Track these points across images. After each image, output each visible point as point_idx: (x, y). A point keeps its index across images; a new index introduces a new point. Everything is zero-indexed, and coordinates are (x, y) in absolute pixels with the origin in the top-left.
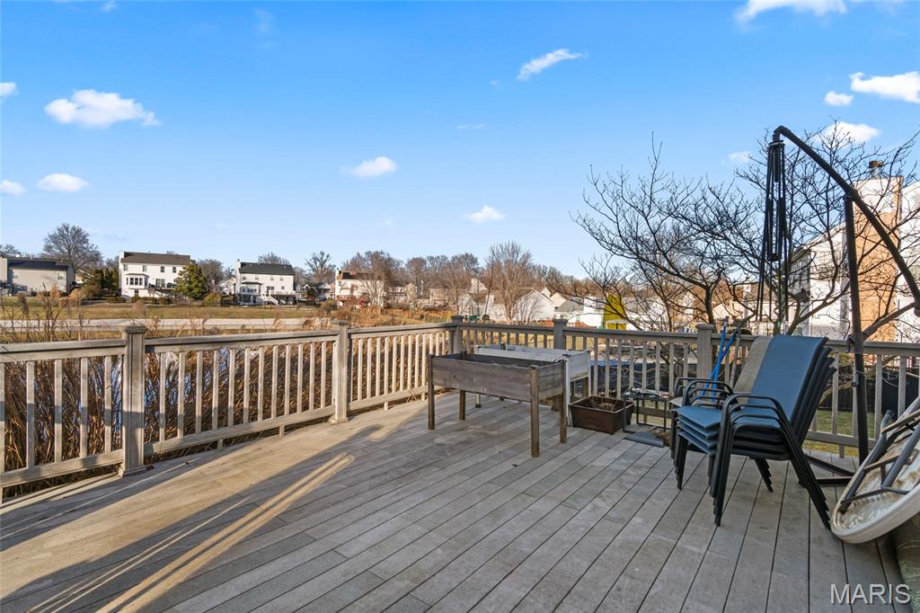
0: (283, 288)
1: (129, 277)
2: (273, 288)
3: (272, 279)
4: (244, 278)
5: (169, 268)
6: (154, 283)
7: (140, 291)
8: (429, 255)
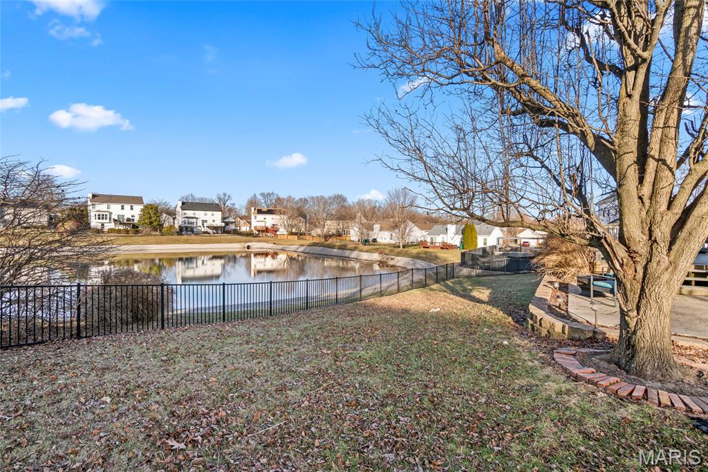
0: (214, 221)
1: (97, 214)
2: (206, 221)
3: (206, 215)
4: (185, 214)
5: (127, 207)
6: (116, 218)
7: (105, 224)
8: (310, 196)
